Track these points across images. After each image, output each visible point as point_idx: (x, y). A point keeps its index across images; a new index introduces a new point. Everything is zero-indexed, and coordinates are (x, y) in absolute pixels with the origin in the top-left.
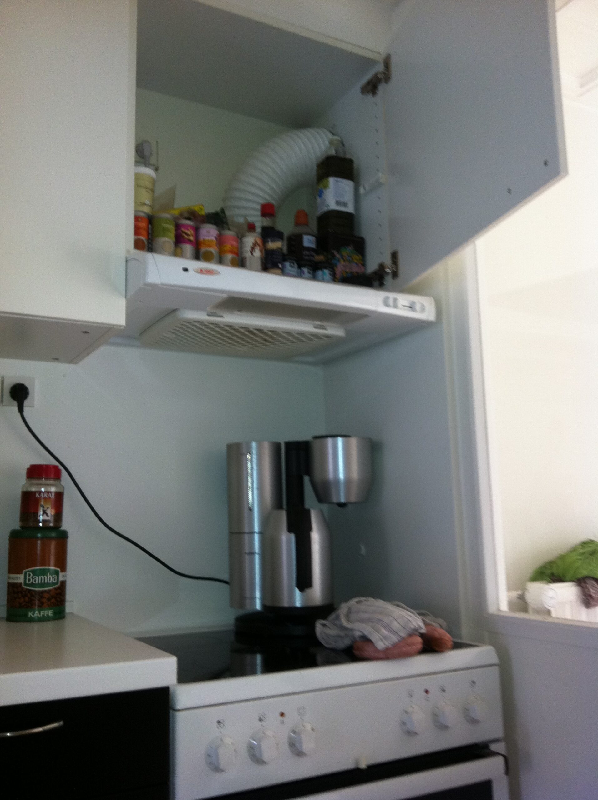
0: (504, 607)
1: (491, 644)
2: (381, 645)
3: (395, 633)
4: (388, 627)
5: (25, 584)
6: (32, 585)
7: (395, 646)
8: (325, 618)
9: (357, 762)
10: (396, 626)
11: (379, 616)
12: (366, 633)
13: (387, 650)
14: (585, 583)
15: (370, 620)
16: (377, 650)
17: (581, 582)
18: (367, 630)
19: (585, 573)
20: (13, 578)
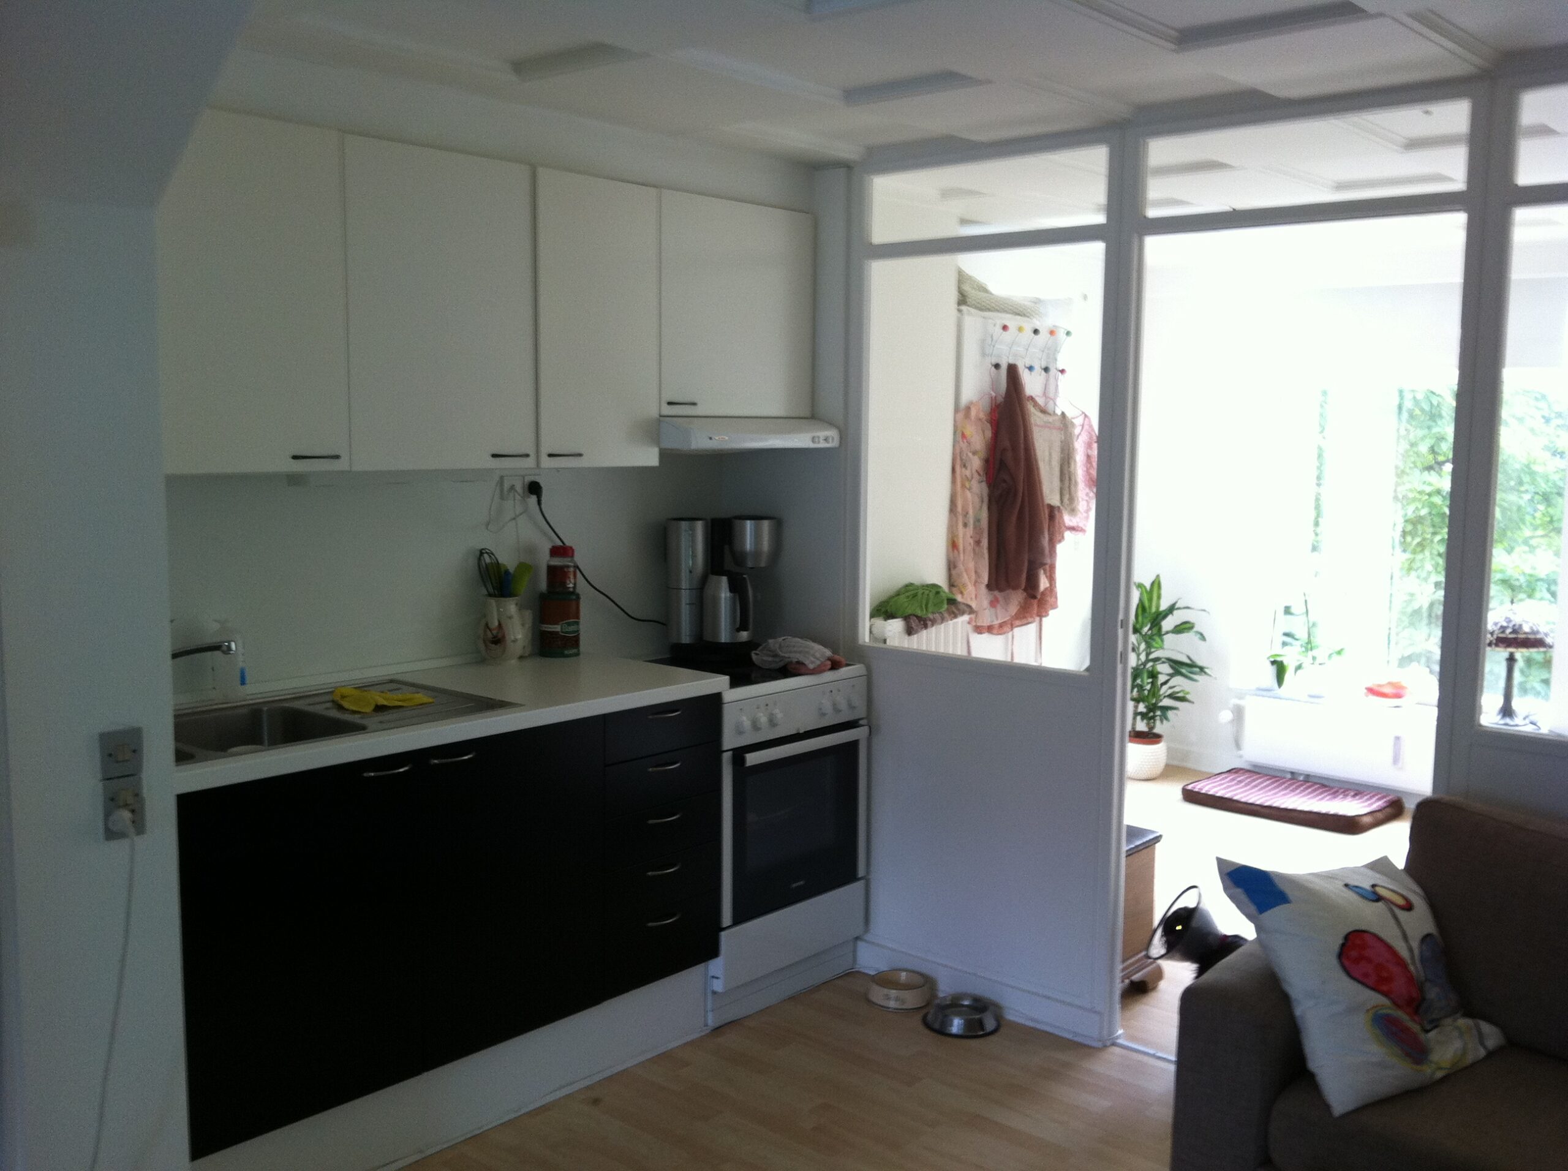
0: (867, 640)
1: (863, 663)
2: (811, 666)
3: (818, 659)
4: (813, 656)
5: (563, 632)
6: (567, 632)
7: (819, 666)
8: (756, 650)
9: (798, 729)
10: (818, 655)
11: (807, 650)
12: (800, 659)
13: (814, 669)
14: (909, 618)
15: (800, 652)
16: (808, 669)
17: (906, 618)
18: (801, 658)
19: (910, 612)
20: (550, 628)
